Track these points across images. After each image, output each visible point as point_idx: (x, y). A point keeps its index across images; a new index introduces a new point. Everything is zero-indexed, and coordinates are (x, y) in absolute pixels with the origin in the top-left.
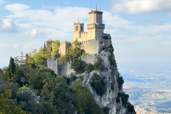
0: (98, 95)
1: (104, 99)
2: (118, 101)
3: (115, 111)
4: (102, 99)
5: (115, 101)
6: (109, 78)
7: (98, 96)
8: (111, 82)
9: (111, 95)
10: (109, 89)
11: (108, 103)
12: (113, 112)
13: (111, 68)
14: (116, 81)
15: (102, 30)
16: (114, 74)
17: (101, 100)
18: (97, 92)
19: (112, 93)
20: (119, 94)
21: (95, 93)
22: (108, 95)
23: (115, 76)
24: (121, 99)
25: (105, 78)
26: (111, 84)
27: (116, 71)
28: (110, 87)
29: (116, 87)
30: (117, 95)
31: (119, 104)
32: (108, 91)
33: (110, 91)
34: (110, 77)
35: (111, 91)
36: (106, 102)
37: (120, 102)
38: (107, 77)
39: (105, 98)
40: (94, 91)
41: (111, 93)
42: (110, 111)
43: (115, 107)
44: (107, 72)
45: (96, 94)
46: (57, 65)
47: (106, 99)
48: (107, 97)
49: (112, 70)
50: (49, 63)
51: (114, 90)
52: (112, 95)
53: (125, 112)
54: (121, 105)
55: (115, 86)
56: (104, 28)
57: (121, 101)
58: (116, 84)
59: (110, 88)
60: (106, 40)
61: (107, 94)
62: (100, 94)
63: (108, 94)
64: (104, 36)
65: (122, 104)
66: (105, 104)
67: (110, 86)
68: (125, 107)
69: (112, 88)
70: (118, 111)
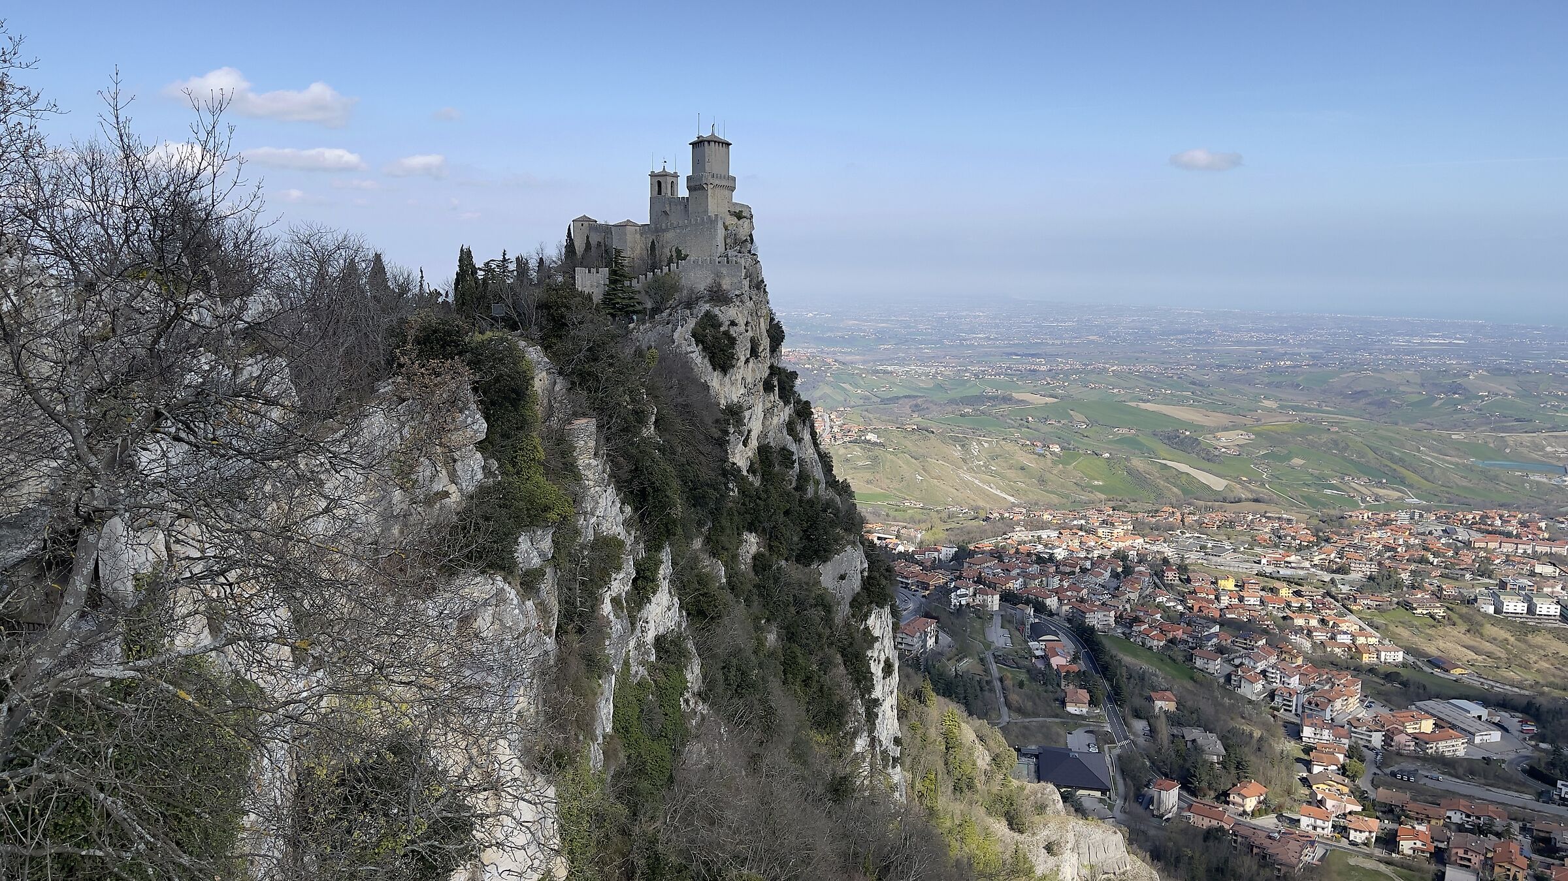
0: (714, 370)
1: (731, 382)
2: (768, 387)
3: (759, 415)
4: (727, 379)
5: (761, 387)
6: (747, 324)
7: (716, 374)
8: (750, 334)
9: (750, 370)
10: (745, 356)
11: (742, 391)
12: (754, 417)
13: (751, 299)
14: (765, 333)
15: (727, 192)
16: (759, 314)
17: (722, 383)
18: (712, 362)
19: (754, 366)
20: (771, 367)
21: (708, 365)
22: (741, 371)
23: (762, 320)
24: (776, 383)
25: (733, 323)
26: (752, 340)
27: (764, 306)
28: (747, 349)
29: (763, 350)
30: (768, 372)
31: (772, 396)
32: (742, 358)
33: (747, 361)
34: (749, 320)
35: (751, 360)
36: (737, 389)
37: (773, 392)
38: (741, 321)
39: (734, 377)
40: (704, 357)
41: (751, 364)
42: (747, 414)
43: (761, 404)
44: (740, 309)
45: (710, 368)
47: (737, 380)
48: (739, 377)
49: (755, 302)
50: (580, 279)
51: (759, 359)
52: (753, 371)
53: (787, 419)
54: (777, 397)
55: (762, 347)
56: (733, 189)
57: (777, 389)
58: (765, 343)
59: (748, 352)
60: (739, 222)
61: (740, 367)
62: (720, 367)
63: (742, 367)
64: (732, 210)
65: (780, 397)
66: (733, 395)
67: (749, 345)
68: (787, 403)
69: (754, 352)
70: (768, 413)
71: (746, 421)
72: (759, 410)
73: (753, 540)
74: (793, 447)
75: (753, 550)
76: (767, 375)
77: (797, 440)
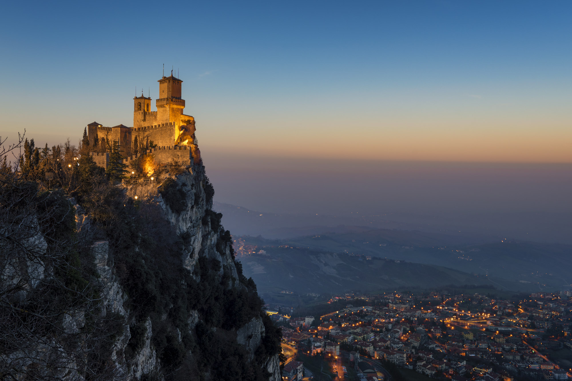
0: (173, 212)
1: (183, 220)
2: (205, 223)
3: (199, 239)
4: (180, 219)
5: (200, 222)
6: (192, 185)
7: (174, 215)
8: (194, 191)
9: (194, 212)
10: (191, 203)
11: (189, 225)
12: (197, 240)
13: (194, 170)
14: (203, 191)
16: (199, 179)
17: (178, 221)
18: (171, 208)
19: (196, 210)
20: (207, 211)
21: (169, 209)
22: (189, 213)
23: (201, 182)
24: (209, 220)
25: (184, 185)
26: (195, 194)
27: (202, 175)
28: (192, 200)
29: (202, 201)
31: (207, 228)
32: (190, 205)
33: (192, 207)
34: (194, 183)
35: (195, 207)
36: (186, 224)
37: (208, 225)
38: (189, 183)
39: (184, 217)
40: (167, 205)
41: (194, 209)
42: (193, 239)
43: (200, 233)
44: (189, 176)
45: (170, 211)
46: (106, 163)
47: (186, 218)
48: (188, 216)
49: (197, 172)
51: (200, 206)
52: (196, 212)
53: (216, 241)
54: (210, 229)
55: (201, 199)
56: (184, 106)
57: (210, 223)
58: (203, 195)
59: (193, 202)
60: (187, 126)
61: (188, 211)
62: (177, 210)
63: (190, 211)
65: (212, 228)
66: (184, 227)
67: (194, 198)
68: (216, 232)
69: (197, 202)
70: (205, 237)
71: (192, 243)
72: (199, 236)
73: (196, 315)
74: (220, 259)
75: (197, 320)
76: (204, 215)
77: (223, 254)
